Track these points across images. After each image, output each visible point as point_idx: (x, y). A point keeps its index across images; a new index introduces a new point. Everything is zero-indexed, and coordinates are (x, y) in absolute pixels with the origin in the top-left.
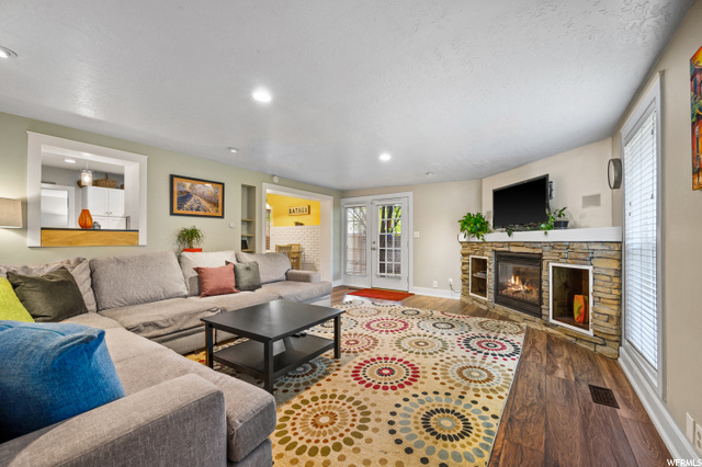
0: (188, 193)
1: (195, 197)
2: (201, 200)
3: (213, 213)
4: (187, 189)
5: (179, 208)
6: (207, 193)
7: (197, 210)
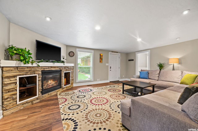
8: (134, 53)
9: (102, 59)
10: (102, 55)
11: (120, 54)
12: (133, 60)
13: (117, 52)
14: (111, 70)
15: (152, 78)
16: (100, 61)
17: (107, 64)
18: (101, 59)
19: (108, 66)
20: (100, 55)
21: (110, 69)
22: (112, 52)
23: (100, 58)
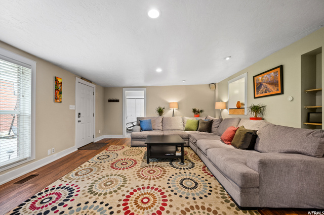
0: (260, 83)
1: (264, 84)
2: (268, 85)
3: (275, 92)
4: (260, 81)
5: (257, 94)
6: (271, 79)
7: (266, 92)
8: (120, 89)
9: (61, 93)
10: (60, 81)
11: (94, 86)
12: (117, 101)
13: (91, 82)
14: (79, 121)
15: (156, 128)
16: (56, 99)
17: (72, 107)
18: (58, 91)
19: (74, 110)
20: (56, 81)
21: (80, 119)
22: (82, 78)
23: (56, 90)
